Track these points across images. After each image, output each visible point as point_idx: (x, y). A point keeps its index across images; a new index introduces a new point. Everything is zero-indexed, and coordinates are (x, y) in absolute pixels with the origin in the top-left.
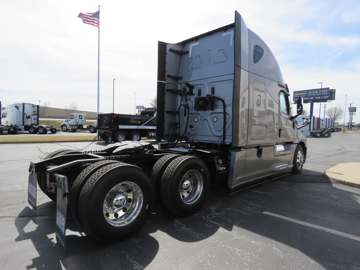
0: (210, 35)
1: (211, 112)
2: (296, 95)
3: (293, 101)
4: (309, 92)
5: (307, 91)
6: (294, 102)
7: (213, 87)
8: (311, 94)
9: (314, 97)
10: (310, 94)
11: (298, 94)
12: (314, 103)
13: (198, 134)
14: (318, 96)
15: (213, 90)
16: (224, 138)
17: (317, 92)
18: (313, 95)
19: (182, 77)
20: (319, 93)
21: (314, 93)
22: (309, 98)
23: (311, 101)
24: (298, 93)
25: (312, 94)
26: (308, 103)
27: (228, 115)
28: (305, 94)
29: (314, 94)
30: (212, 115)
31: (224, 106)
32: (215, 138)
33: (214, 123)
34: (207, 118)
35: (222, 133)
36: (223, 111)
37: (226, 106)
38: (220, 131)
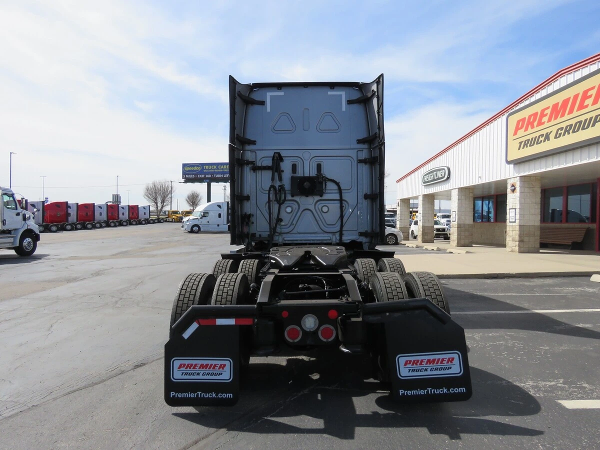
0: (305, 87)
1: (317, 198)
2: (187, 169)
3: (183, 178)
4: (205, 166)
5: (202, 165)
6: (184, 180)
7: (319, 163)
8: (207, 169)
9: (212, 174)
10: (205, 169)
11: (190, 169)
12: (213, 184)
13: (294, 231)
14: (218, 173)
15: (319, 167)
16: (341, 235)
17: (215, 167)
18: (210, 171)
19: (255, 141)
20: (219, 169)
21: (211, 169)
22: (205, 176)
23: (208, 181)
24: (189, 167)
25: (209, 169)
26: (205, 182)
27: (346, 203)
28: (199, 169)
29: (212, 171)
30: (319, 203)
31: (340, 191)
32: (326, 235)
33: (323, 214)
34: (312, 208)
35: (338, 228)
36: (338, 198)
37: (343, 191)
38: (334, 225)
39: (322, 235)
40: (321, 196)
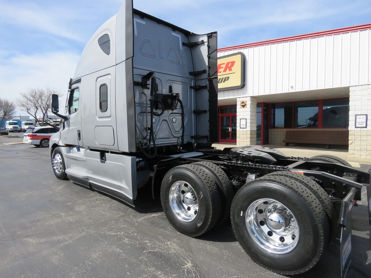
7: (170, 85)
15: (171, 88)
16: (183, 138)
27: (185, 116)
30: (171, 115)
31: (182, 107)
32: (175, 139)
33: (173, 123)
34: (167, 119)
35: (181, 134)
36: (181, 112)
37: (184, 108)
38: (178, 131)
39: (173, 139)
40: (173, 110)
